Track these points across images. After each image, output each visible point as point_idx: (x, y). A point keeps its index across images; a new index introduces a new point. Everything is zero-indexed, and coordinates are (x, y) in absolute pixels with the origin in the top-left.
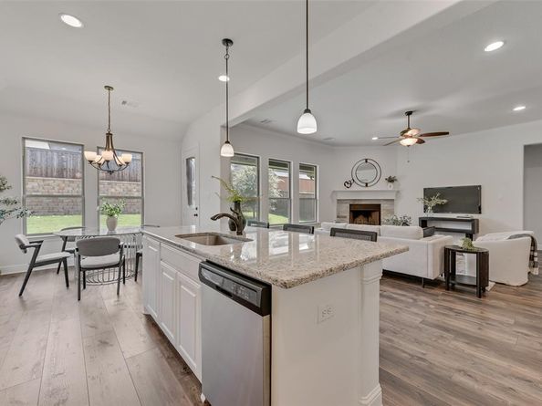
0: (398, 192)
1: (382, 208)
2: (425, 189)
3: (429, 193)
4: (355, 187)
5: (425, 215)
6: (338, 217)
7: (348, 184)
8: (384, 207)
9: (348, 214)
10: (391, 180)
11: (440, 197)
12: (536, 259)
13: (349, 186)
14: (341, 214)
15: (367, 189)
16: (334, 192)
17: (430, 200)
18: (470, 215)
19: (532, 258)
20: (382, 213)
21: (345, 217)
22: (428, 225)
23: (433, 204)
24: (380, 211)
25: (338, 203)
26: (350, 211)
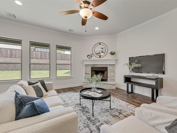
0: (117, 60)
2: (130, 58)
3: (132, 60)
4: (94, 58)
6: (85, 74)
8: (109, 68)
9: (90, 73)
10: (113, 54)
13: (90, 57)
14: (87, 72)
15: (100, 59)
16: (83, 60)
17: (131, 65)
20: (108, 72)
21: (89, 74)
22: (131, 81)
23: (133, 67)
24: (107, 71)
25: (85, 66)
26: (92, 71)
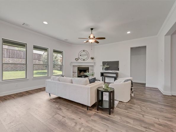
0: (95, 63)
1: (89, 69)
3: (104, 63)
4: (79, 61)
5: (102, 71)
6: (73, 72)
7: (77, 59)
10: (92, 58)
11: (107, 65)
12: (133, 90)
13: (77, 60)
14: (74, 71)
15: (84, 61)
16: (72, 62)
17: (104, 66)
18: (116, 71)
19: (131, 89)
21: (76, 72)
22: (104, 75)
23: (105, 67)
24: (89, 70)
25: (73, 67)
26: (78, 70)
